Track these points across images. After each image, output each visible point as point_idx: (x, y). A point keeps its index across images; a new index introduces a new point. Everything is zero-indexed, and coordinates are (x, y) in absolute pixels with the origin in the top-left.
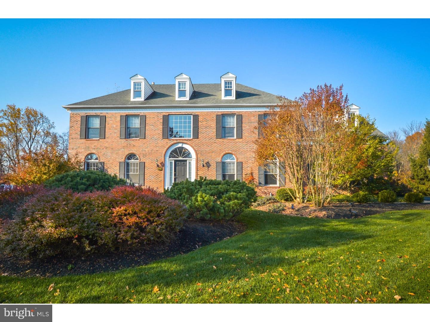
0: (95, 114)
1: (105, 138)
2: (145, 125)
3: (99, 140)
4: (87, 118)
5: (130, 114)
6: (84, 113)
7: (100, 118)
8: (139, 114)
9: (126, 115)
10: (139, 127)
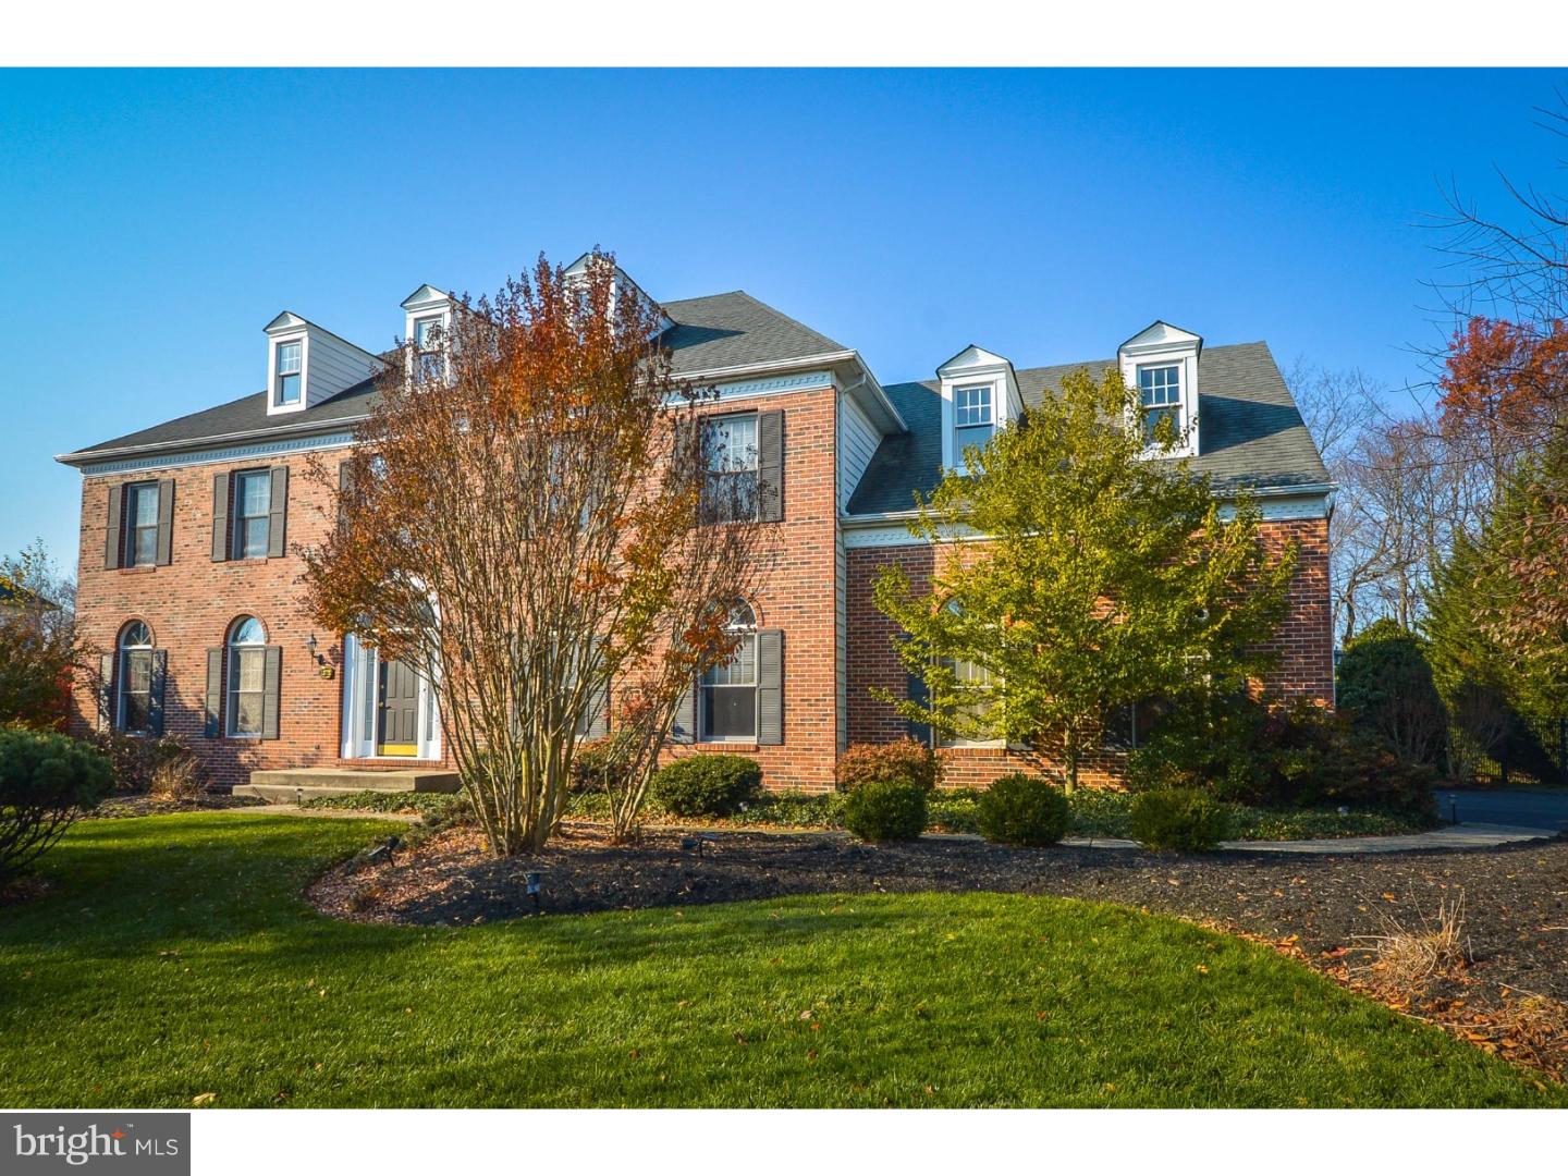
0: (145, 478)
1: (170, 563)
2: (286, 503)
3: (155, 570)
4: (130, 493)
5: (244, 466)
6: (115, 476)
7: (157, 490)
8: (266, 463)
9: (233, 472)
10: (266, 513)
